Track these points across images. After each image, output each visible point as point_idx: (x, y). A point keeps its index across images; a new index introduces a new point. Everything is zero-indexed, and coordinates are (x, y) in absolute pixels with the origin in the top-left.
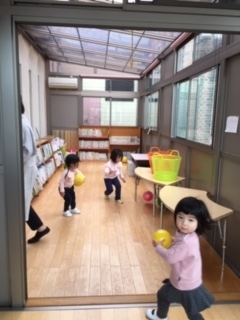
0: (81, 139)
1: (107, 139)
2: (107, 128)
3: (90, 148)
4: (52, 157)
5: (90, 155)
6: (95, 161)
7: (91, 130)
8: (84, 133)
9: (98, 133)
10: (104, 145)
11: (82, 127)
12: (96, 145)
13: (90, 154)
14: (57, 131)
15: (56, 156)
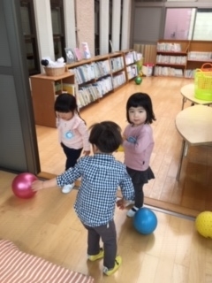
0: (159, 53)
1: (185, 55)
2: (187, 42)
3: (166, 63)
4: (125, 69)
5: (166, 71)
6: (170, 77)
7: (170, 45)
8: (163, 47)
9: (176, 48)
10: (182, 61)
11: (162, 40)
12: (173, 60)
13: (166, 69)
14: (138, 46)
15: (129, 69)
